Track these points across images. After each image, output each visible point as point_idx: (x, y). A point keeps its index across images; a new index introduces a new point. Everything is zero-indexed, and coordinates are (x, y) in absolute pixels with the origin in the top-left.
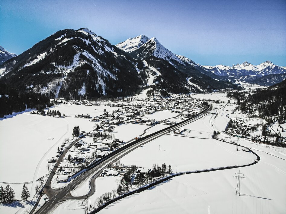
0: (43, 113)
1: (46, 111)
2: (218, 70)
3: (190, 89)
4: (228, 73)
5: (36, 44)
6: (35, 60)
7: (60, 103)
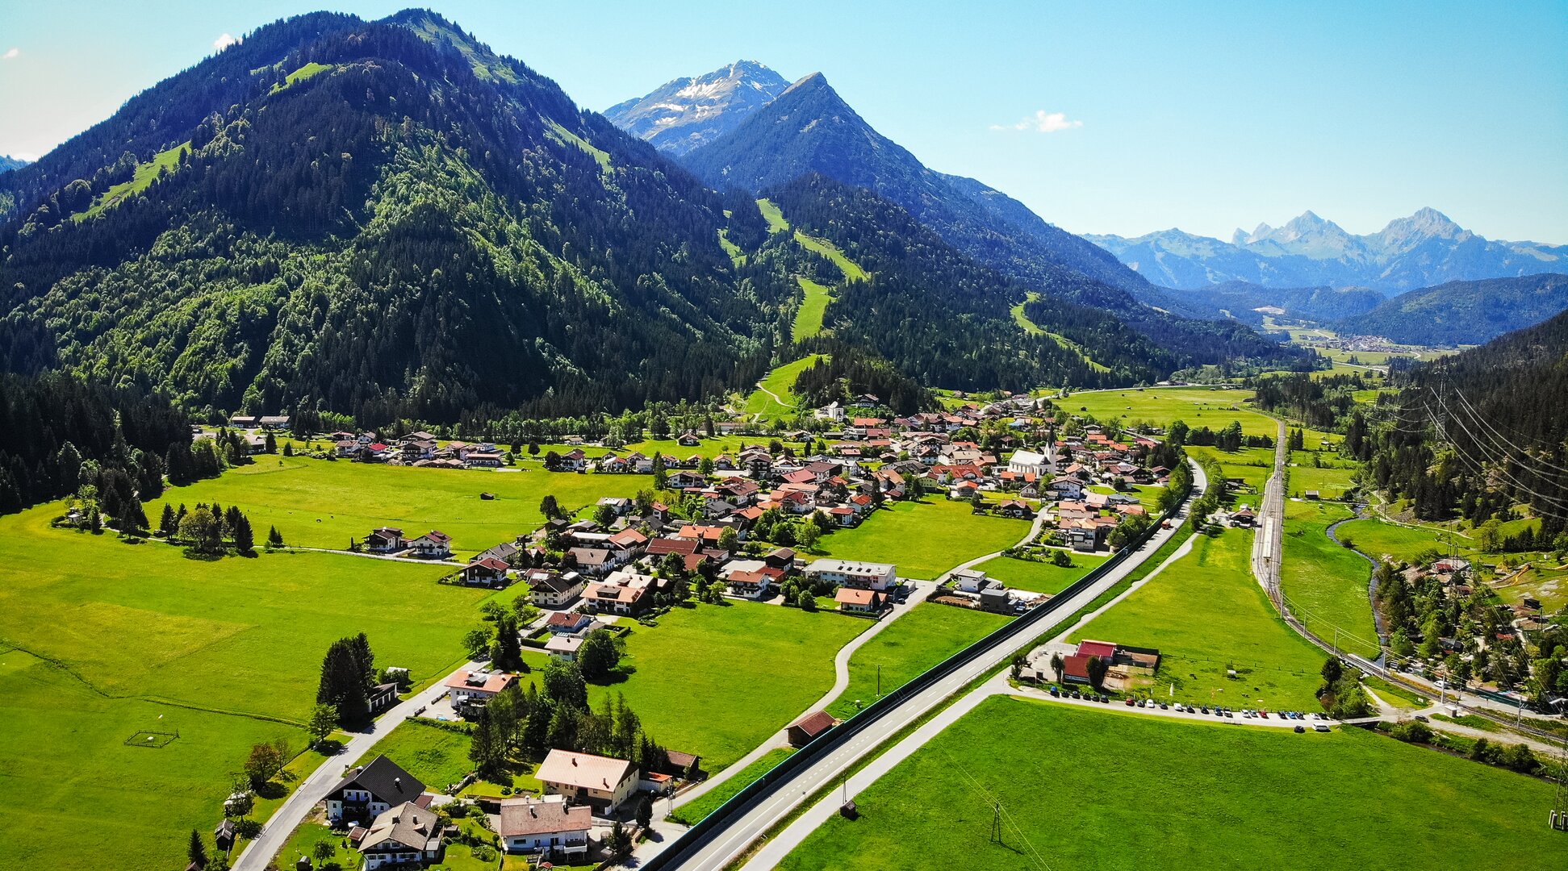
0: (132, 525)
1: (153, 511)
2: (1159, 256)
3: (1036, 364)
4: (1210, 276)
5: (134, 100)
6: (124, 186)
7: (257, 449)
